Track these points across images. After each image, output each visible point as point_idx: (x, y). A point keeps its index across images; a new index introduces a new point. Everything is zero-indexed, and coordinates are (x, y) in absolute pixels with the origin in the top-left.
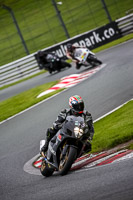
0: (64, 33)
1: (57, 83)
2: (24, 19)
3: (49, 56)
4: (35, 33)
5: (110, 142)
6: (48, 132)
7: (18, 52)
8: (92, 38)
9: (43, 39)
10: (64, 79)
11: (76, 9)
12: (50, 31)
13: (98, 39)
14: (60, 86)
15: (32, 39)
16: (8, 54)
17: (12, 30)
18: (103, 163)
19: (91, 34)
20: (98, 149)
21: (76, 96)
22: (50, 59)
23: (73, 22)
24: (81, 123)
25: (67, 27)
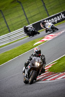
0: (47, 14)
1: (43, 38)
2: (27, 7)
4: (32, 14)
6: (25, 64)
8: (60, 16)
9: (36, 17)
12: (40, 13)
13: (63, 17)
15: (31, 17)
16: (19, 24)
17: (21, 13)
19: (60, 14)
20: (64, 70)
23: (51, 8)
24: (39, 60)
25: (48, 11)
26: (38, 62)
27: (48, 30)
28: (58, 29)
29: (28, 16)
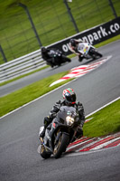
0: (74, 28)
1: (68, 73)
2: (38, 15)
3: (52, 52)
4: (47, 28)
5: (115, 126)
6: (45, 120)
7: (32, 46)
8: (99, 32)
9: (55, 33)
10: (74, 70)
11: (84, 6)
12: (61, 26)
13: (104, 33)
14: (71, 76)
15: (45, 34)
16: (24, 47)
17: (27, 25)
18: (109, 146)
19: (98, 29)
20: (105, 133)
21: (69, 89)
22: (53, 54)
23: (82, 18)
24: (73, 113)
25: (77, 22)
26: (72, 116)
27: (84, 57)
28: (101, 56)
29: (39, 32)
